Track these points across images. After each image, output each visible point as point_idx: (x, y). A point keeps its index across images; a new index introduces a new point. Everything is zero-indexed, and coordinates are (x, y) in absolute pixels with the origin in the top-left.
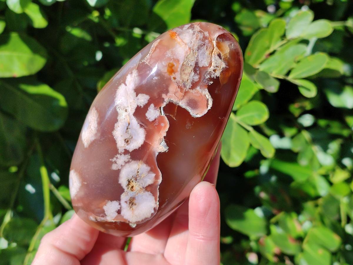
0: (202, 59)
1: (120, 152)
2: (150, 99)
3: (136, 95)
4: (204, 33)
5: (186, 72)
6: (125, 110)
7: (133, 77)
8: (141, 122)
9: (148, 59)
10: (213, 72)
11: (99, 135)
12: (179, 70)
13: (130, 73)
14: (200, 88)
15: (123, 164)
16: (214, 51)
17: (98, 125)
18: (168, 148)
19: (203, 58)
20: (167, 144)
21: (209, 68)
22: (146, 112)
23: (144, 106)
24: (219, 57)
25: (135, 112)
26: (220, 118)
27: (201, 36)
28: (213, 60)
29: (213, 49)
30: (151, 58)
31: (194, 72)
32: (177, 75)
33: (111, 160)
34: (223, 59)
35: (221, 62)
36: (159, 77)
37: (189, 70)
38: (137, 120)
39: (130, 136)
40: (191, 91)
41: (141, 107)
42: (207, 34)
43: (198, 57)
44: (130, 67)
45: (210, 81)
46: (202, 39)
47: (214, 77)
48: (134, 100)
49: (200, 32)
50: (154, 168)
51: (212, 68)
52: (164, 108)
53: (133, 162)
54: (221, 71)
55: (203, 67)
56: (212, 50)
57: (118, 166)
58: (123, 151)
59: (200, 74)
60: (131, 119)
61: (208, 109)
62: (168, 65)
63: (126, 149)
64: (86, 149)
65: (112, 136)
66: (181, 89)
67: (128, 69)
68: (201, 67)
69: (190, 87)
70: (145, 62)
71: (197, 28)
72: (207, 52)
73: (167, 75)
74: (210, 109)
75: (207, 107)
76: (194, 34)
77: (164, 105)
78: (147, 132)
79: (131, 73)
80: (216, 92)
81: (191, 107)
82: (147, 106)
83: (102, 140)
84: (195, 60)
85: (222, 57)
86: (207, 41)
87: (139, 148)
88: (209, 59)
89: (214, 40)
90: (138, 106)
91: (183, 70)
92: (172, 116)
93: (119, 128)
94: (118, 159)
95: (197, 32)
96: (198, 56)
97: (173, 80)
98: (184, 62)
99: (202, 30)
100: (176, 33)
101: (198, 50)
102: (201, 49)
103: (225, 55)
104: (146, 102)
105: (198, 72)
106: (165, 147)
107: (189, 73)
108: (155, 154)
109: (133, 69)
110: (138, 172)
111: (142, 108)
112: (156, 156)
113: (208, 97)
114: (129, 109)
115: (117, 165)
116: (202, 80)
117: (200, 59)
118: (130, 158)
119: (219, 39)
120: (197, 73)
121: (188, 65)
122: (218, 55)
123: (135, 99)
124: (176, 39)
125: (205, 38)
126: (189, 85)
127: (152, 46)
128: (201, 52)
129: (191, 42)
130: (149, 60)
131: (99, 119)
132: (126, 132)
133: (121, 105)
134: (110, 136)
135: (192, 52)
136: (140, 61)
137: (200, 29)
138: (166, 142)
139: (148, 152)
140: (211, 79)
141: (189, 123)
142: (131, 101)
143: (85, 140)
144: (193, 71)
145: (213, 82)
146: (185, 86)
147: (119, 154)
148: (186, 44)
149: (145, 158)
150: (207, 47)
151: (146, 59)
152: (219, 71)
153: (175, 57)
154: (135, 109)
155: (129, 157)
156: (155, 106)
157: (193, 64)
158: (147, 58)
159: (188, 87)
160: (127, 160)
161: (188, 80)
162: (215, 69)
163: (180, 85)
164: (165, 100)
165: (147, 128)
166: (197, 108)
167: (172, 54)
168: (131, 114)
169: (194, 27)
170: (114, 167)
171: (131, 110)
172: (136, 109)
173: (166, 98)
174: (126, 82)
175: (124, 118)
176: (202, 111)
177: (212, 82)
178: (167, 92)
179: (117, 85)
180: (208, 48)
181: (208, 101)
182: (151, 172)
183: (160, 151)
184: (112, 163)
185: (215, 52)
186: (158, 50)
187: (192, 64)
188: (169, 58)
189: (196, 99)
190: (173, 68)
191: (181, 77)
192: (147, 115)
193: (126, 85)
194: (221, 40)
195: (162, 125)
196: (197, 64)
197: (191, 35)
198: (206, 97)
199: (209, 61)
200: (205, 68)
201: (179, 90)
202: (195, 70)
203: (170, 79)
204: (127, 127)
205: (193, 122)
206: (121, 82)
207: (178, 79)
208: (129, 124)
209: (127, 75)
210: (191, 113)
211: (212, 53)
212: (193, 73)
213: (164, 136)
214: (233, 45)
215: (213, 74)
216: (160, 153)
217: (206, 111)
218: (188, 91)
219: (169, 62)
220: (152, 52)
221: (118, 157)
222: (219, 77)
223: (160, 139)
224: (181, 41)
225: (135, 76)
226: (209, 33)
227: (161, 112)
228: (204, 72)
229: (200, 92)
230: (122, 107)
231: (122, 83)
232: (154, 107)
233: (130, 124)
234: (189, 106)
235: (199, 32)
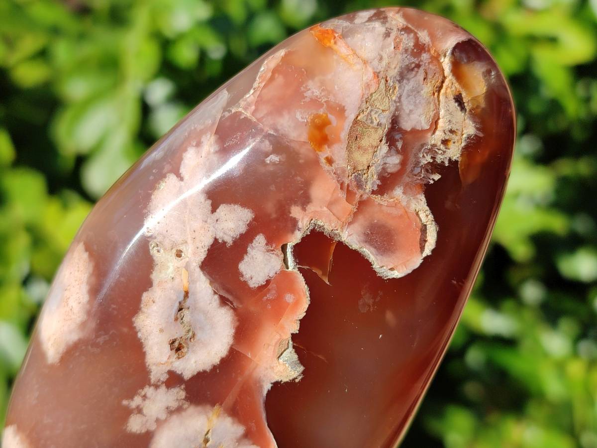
0: (411, 107)
1: (153, 378)
2: (255, 219)
3: (210, 208)
4: (416, 34)
5: (365, 142)
6: (177, 251)
7: (203, 155)
8: (223, 289)
9: (249, 105)
10: (442, 147)
11: (92, 325)
12: (344, 135)
13: (194, 144)
14: (404, 193)
15: (163, 416)
16: (445, 85)
17: (90, 297)
18: (302, 368)
19: (416, 105)
20: (299, 358)
21: (430, 134)
22: (241, 258)
23: (235, 242)
24: (459, 105)
25: (205, 259)
26: (455, 282)
27: (408, 41)
28: (442, 113)
29: (443, 82)
30: (259, 102)
31: (387, 143)
32: (338, 152)
33: (125, 402)
34: (470, 111)
35: (462, 120)
36: (284, 156)
37: (374, 137)
38: (211, 283)
39: (189, 331)
40: (377, 199)
41: (224, 243)
42: (424, 37)
43: (400, 101)
44: (195, 129)
45: (432, 173)
46: (413, 50)
47: (443, 162)
48: (206, 222)
49: (406, 30)
50: (255, 429)
51: (439, 135)
52: (297, 248)
53: (192, 410)
54: (463, 144)
55: (414, 132)
56: (438, 84)
57: (147, 421)
58: (165, 377)
59: (404, 152)
60: (192, 281)
61: (424, 255)
62: (313, 121)
63: (173, 369)
64: (52, 366)
65: (133, 331)
66: (350, 194)
67: (186, 134)
68: (409, 130)
69: (375, 188)
70: (240, 113)
71: (395, 20)
72: (427, 89)
73: (306, 151)
74: (429, 254)
75: (422, 249)
76: (387, 35)
77: (296, 238)
78: (239, 320)
79: (199, 145)
80: (448, 204)
81: (375, 248)
82: (242, 243)
83: (101, 343)
84: (393, 109)
85: (466, 104)
86: (425, 56)
87: (215, 368)
88: (432, 107)
89: (445, 56)
90: (216, 240)
91: (354, 137)
92: (319, 272)
93: (154, 308)
94: (147, 402)
95: (395, 29)
96: (400, 98)
97: (326, 167)
98: (359, 114)
99: (410, 26)
100: (333, 31)
101: (399, 81)
102: (408, 80)
103: (474, 99)
104: (243, 229)
105: (399, 145)
106: (293, 365)
107: (372, 146)
108: (261, 387)
109: (202, 132)
110: (206, 441)
111: (228, 245)
112: (265, 392)
113: (424, 220)
114: (187, 250)
115: (144, 419)
116: (409, 168)
117: (407, 106)
118: (186, 397)
119: (457, 54)
120: (396, 147)
121: (372, 122)
122: (454, 98)
123: (209, 221)
124: (335, 47)
125: (419, 48)
126: (372, 181)
127: (262, 69)
128: (408, 86)
129: (381, 59)
130: (253, 107)
131: (93, 279)
132: (176, 319)
133: (164, 237)
134: (125, 330)
135: (382, 86)
136: (225, 109)
137: (405, 23)
138: (296, 352)
139: (240, 379)
140: (435, 167)
141: (368, 295)
142: (197, 224)
143: (49, 339)
144: (384, 141)
145: (440, 176)
146: (360, 185)
147: (150, 385)
148: (365, 62)
149: (230, 400)
150: (426, 73)
151: (242, 103)
152: (456, 144)
153: (331, 98)
154: (206, 249)
155: (183, 394)
156: (269, 241)
157: (386, 120)
158: (246, 100)
159: (369, 187)
160: (174, 405)
161: (369, 167)
162: (447, 138)
163: (347, 182)
164: (300, 224)
165: (240, 306)
166: (392, 252)
167: (322, 91)
168: (194, 264)
169: (385, 18)
170: (135, 425)
171: (194, 254)
172: (208, 250)
173: (303, 219)
174: (183, 170)
175: (172, 276)
176: (408, 261)
177: (437, 177)
178: (305, 200)
179: (151, 178)
180: (430, 76)
181: (424, 229)
182: (246, 441)
183: (277, 378)
184: (128, 413)
185: (449, 90)
186: (280, 79)
187: (384, 121)
188: (315, 102)
189: (391, 223)
190: (327, 130)
191: (349, 159)
192: (243, 267)
193: (182, 179)
194: (464, 56)
195: (289, 298)
196: (395, 121)
197: (381, 38)
198: (421, 220)
199: (432, 114)
200: (417, 133)
201: (342, 195)
202: (390, 139)
203: (317, 162)
204: (180, 303)
205: (380, 293)
206: (165, 170)
207: (341, 161)
208: (186, 294)
209: (185, 150)
210: (376, 266)
211: (439, 91)
212: (384, 148)
213: (292, 334)
214: (493, 73)
215: (440, 152)
216: (276, 385)
217: (416, 262)
218: (369, 199)
219: (314, 112)
220: (263, 84)
221: (149, 395)
222: (456, 162)
223: (280, 342)
224: (351, 52)
225: (209, 153)
226: (432, 36)
227: (285, 261)
228: (418, 144)
229: (404, 204)
230: (167, 243)
231: (171, 171)
232: (267, 244)
233: (189, 295)
234: (371, 245)
235: (401, 31)
